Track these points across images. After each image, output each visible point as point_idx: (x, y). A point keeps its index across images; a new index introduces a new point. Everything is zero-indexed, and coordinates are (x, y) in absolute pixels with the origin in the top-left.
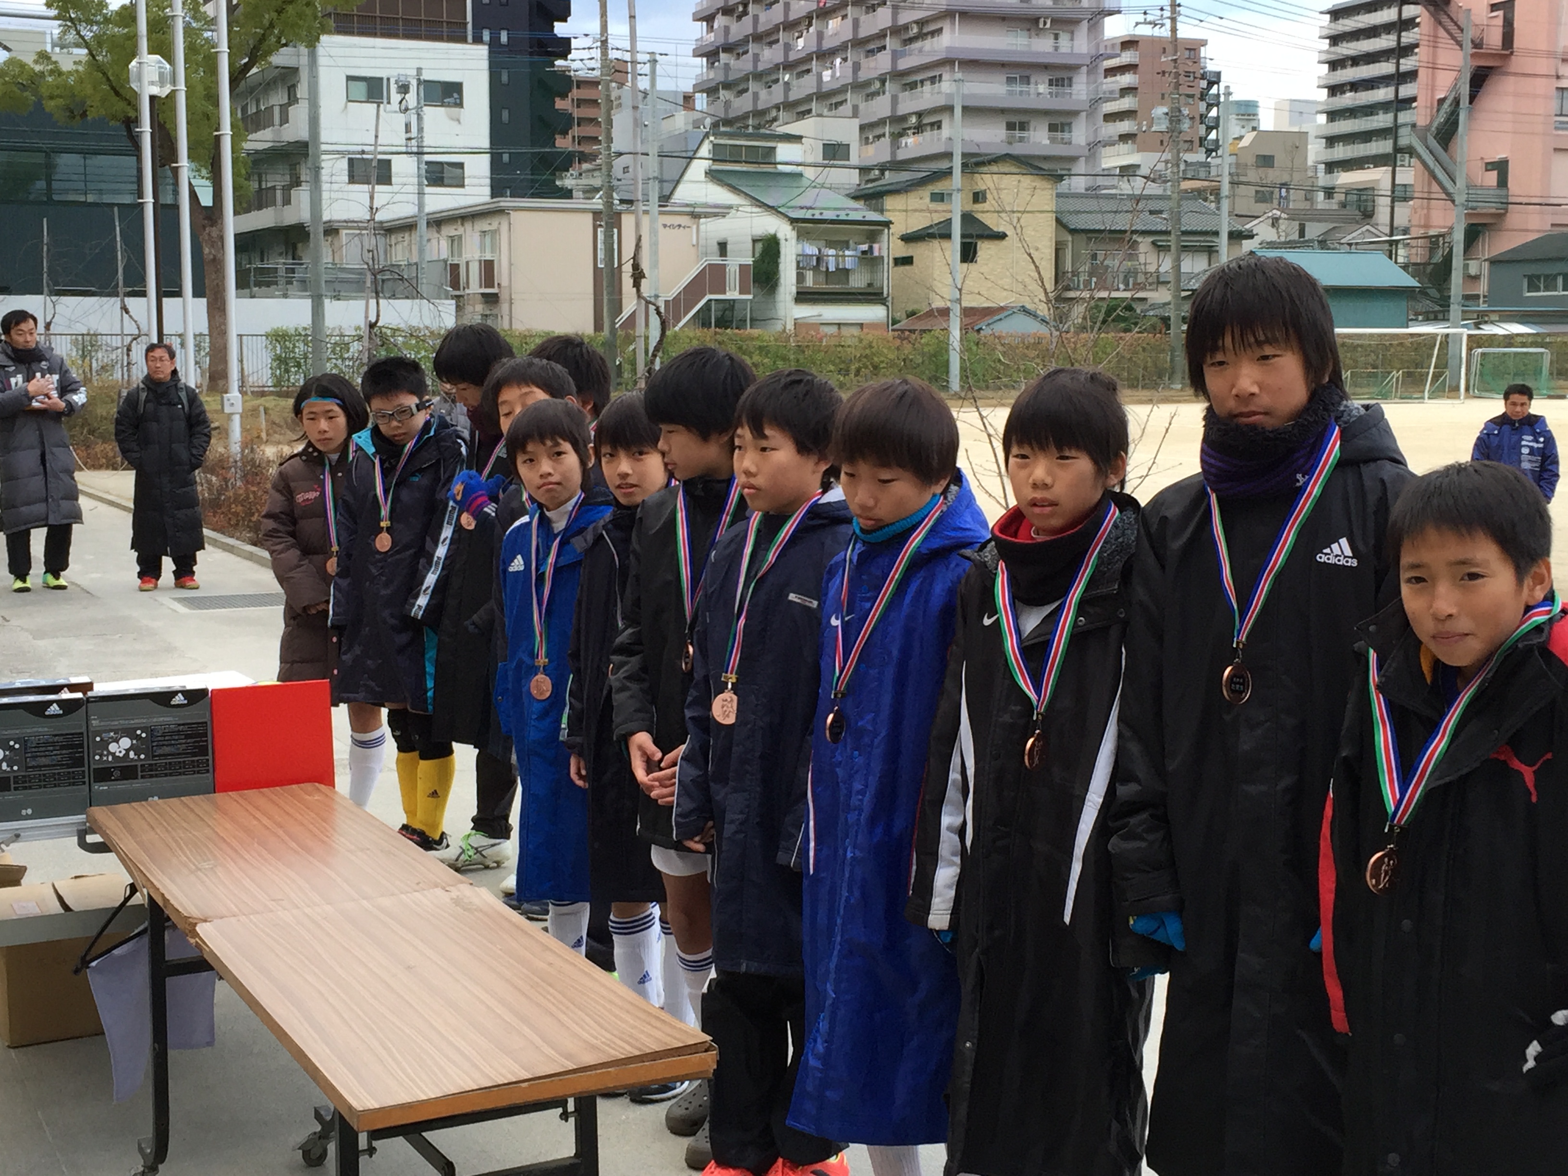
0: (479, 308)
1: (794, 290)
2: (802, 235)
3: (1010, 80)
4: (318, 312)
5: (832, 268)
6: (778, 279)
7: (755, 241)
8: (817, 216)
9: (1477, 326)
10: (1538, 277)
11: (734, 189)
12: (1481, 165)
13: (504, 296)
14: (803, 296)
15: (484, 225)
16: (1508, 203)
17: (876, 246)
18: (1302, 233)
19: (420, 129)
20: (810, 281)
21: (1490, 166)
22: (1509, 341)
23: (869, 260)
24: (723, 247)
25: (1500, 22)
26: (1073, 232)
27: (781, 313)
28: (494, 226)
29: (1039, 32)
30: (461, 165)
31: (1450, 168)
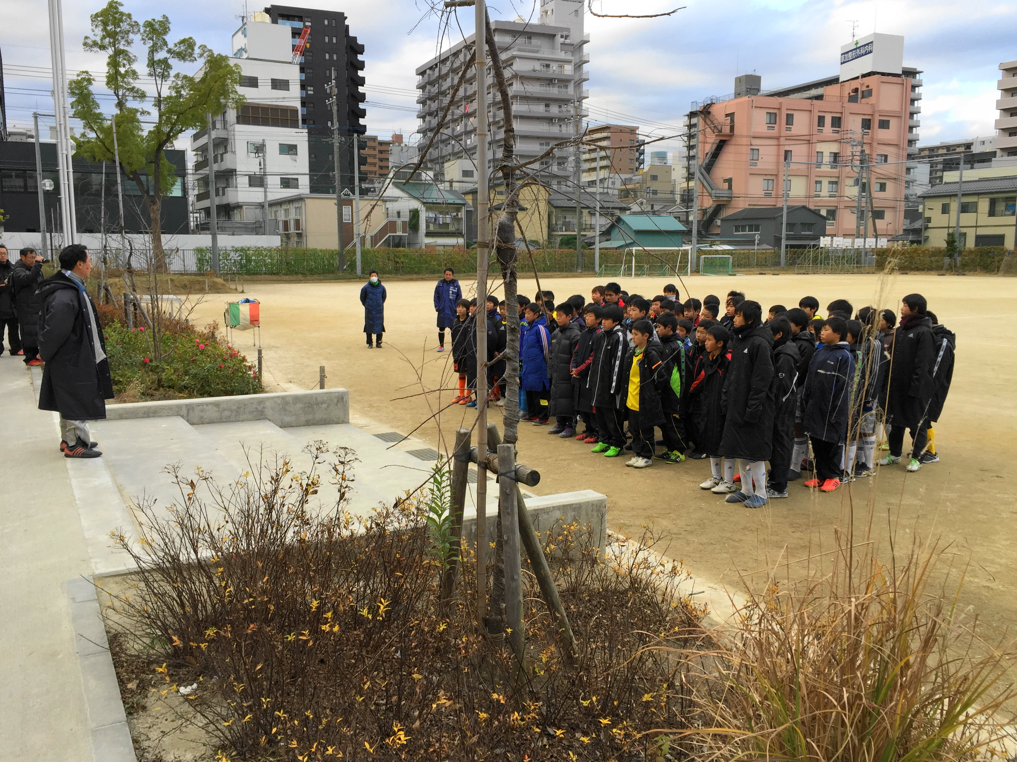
0: (296, 239)
1: (425, 231)
2: (428, 209)
3: (541, 144)
4: (214, 240)
5: (441, 223)
6: (419, 227)
7: (410, 211)
8: (435, 201)
9: (711, 246)
10: (739, 226)
11: (403, 190)
12: (722, 181)
13: (304, 234)
14: (429, 234)
15: (296, 205)
16: (731, 197)
17: (459, 214)
18: (652, 208)
19: (265, 165)
20: (432, 228)
21: (725, 181)
22: (724, 252)
23: (456, 219)
24: (399, 213)
25: (729, 121)
26: (556, 207)
27: (420, 241)
28: (299, 205)
29: (553, 124)
30: (297, 179)
31: (711, 182)
